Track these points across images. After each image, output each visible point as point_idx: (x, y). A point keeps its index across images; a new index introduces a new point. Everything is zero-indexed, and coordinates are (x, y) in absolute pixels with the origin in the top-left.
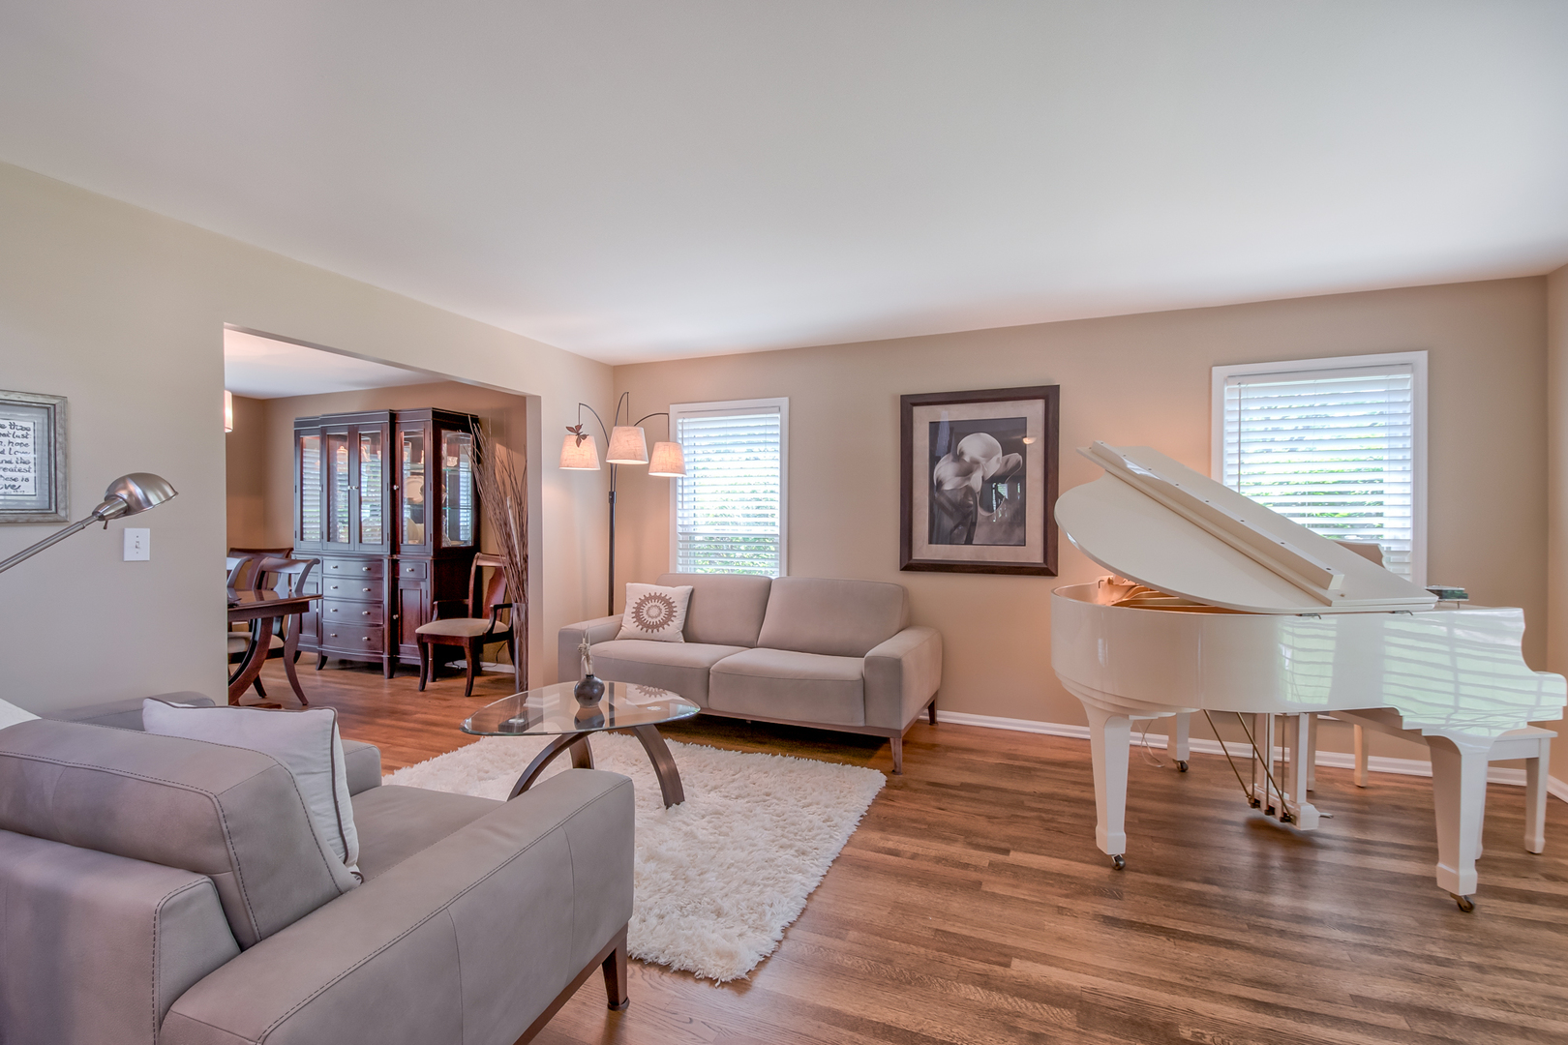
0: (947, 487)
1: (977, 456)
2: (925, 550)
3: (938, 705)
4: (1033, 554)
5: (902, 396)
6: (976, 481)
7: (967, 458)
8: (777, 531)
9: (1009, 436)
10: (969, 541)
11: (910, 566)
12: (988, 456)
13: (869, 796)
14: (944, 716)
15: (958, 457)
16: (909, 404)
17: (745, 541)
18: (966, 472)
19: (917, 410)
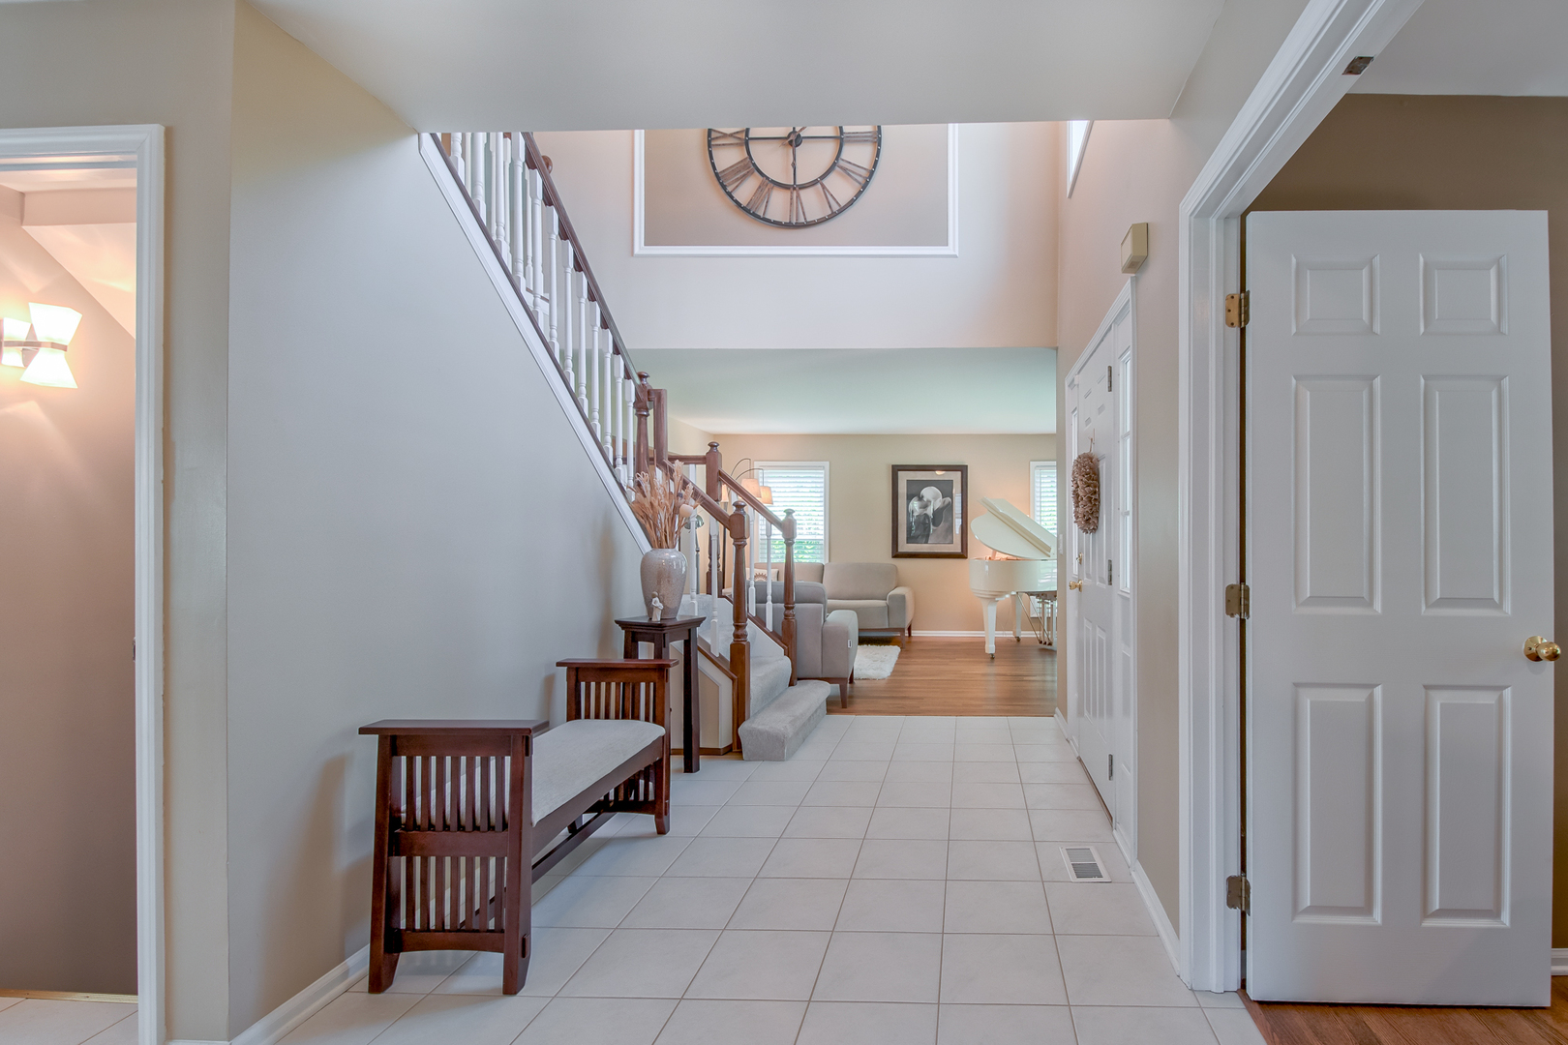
0: (915, 514)
1: (930, 499)
2: (905, 547)
3: (912, 628)
4: (956, 548)
5: (893, 466)
6: (930, 511)
7: (925, 499)
8: (822, 537)
9: (945, 488)
10: (926, 542)
11: (897, 555)
12: (935, 499)
13: (895, 658)
14: (914, 633)
15: (921, 499)
16: (896, 469)
17: (808, 544)
18: (925, 506)
19: (901, 474)
